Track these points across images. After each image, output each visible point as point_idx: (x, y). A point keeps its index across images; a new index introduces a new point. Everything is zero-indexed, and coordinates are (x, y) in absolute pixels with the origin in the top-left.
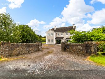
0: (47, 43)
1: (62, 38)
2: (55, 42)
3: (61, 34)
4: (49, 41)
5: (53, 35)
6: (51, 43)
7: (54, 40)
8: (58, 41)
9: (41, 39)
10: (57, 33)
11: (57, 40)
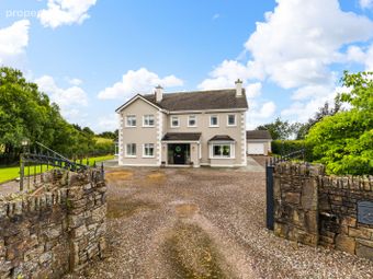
0: (122, 158)
1: (196, 136)
2: (161, 155)
3: (188, 119)
4: (133, 148)
5: (152, 122)
6: (141, 160)
7: (160, 148)
8: (178, 149)
9: (90, 143)
10: (168, 116)
11: (172, 147)
